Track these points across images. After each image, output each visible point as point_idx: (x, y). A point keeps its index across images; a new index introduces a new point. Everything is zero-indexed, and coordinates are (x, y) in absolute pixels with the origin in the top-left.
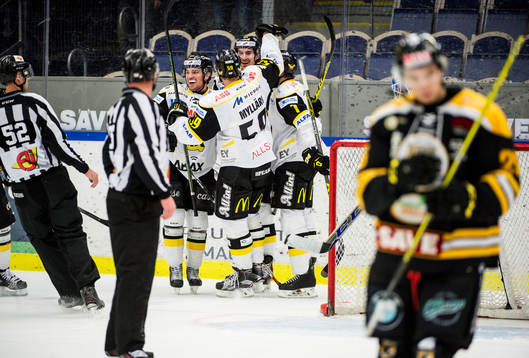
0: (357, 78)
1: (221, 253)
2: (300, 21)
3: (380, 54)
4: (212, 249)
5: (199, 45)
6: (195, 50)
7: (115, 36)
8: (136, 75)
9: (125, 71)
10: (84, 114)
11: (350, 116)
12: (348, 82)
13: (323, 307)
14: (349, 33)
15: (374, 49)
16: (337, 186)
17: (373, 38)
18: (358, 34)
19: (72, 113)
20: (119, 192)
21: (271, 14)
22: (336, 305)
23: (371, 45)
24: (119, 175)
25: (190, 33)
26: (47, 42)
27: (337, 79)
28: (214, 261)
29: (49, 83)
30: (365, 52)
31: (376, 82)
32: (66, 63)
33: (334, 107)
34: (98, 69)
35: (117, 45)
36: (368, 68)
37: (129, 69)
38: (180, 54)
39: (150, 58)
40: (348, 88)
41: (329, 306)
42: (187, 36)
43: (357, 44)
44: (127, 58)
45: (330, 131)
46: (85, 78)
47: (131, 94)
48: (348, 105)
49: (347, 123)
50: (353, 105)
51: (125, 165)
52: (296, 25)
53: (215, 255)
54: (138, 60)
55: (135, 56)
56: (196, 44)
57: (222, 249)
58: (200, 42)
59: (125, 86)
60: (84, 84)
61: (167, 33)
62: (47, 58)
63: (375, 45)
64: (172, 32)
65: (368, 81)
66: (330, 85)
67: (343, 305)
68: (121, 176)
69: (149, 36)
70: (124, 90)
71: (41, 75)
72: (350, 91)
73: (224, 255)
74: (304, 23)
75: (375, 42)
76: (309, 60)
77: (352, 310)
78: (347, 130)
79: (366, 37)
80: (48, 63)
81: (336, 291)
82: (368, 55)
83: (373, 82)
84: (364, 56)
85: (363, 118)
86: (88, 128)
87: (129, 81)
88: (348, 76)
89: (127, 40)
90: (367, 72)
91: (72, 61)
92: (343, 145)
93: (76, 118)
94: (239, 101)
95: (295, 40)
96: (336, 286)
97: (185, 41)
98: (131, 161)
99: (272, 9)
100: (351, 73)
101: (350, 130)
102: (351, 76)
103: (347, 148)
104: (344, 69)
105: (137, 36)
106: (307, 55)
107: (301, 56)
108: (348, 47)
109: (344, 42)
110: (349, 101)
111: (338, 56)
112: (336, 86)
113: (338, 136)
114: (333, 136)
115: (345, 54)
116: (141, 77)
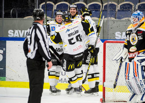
0: (113, 19)
1: (65, 81)
3: (121, 10)
4: (62, 79)
5: (57, 7)
6: (56, 9)
7: (27, 4)
8: (38, 18)
9: (34, 16)
10: (16, 31)
11: (110, 32)
12: (110, 20)
13: (101, 99)
14: (110, 3)
15: (119, 8)
16: (106, 57)
17: (118, 5)
18: (113, 3)
19: (12, 31)
20: (31, 59)
22: (106, 99)
23: (118, 7)
24: (32, 53)
26: (3, 6)
27: (106, 19)
28: (62, 83)
29: (4, 20)
30: (116, 9)
31: (120, 20)
32: (10, 13)
33: (104, 29)
34: (22, 15)
35: (28, 7)
36: (117, 15)
37: (35, 16)
38: (50, 10)
39: (43, 12)
40: (110, 22)
41: (103, 99)
42: (53, 4)
43: (113, 6)
44: (34, 12)
45: (103, 37)
46: (17, 18)
47: (37, 24)
49: (109, 34)
50: (111, 28)
51: (34, 50)
53: (63, 81)
54: (38, 12)
55: (37, 11)
57: (65, 79)
58: (58, 6)
59: (33, 22)
60: (17, 21)
61: (46, 3)
62: (3, 11)
63: (119, 7)
64: (48, 2)
65: (117, 19)
67: (108, 99)
68: (33, 53)
69: (39, 4)
70: (33, 23)
71: (1, 18)
73: (66, 81)
75: (119, 6)
76: (96, 12)
77: (111, 100)
79: (116, 4)
80: (4, 13)
81: (106, 94)
82: (117, 10)
83: (118, 20)
84: (115, 11)
85: (115, 33)
86: (18, 36)
87: (35, 20)
88: (110, 18)
89: (31, 5)
90: (116, 16)
91: (12, 13)
92: (108, 42)
93: (14, 33)
94: (68, 30)
95: (91, 5)
96: (106, 92)
97: (52, 6)
98: (36, 48)
100: (111, 17)
101: (110, 37)
102: (111, 18)
103: (109, 43)
104: (108, 15)
105: (35, 4)
106: (95, 10)
107: (93, 11)
108: (110, 8)
109: (108, 6)
110: (110, 27)
111: (106, 11)
112: (105, 21)
113: (106, 39)
114: (104, 39)
115: (109, 10)
116: (40, 18)
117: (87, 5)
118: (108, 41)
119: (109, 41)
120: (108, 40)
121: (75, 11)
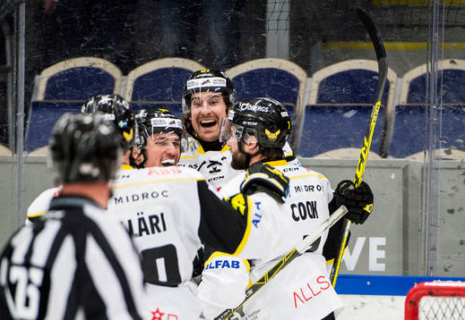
0: (460, 155)
2: (345, 39)
6: (129, 98)
8: (86, 168)
11: (445, 234)
12: (441, 164)
14: (445, 65)
18: (461, 65)
21: (285, 25)
25: (118, 63)
27: (419, 158)
33: (411, 213)
42: (112, 70)
45: (405, 265)
48: (442, 212)
50: (451, 211)
52: (335, 47)
56: (130, 88)
58: (139, 82)
66: (405, 169)
69: (34, 70)
72: (445, 182)
74: (353, 44)
78: (440, 262)
88: (441, 152)
92: (433, 292)
99: (285, 15)
100: (448, 146)
101: (447, 263)
102: (448, 152)
103: (440, 299)
104: (433, 138)
105: (10, 69)
106: (359, 108)
107: (346, 109)
108: (443, 92)
109: (434, 83)
110: (444, 203)
111: (422, 110)
112: (417, 173)
113: (421, 274)
114: (411, 274)
115: (435, 105)
116: (96, 172)
117: (310, 75)
118: (434, 284)
119: (438, 289)
120: (431, 280)
121: (219, 108)
